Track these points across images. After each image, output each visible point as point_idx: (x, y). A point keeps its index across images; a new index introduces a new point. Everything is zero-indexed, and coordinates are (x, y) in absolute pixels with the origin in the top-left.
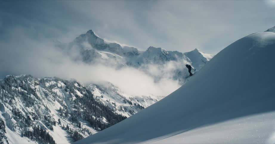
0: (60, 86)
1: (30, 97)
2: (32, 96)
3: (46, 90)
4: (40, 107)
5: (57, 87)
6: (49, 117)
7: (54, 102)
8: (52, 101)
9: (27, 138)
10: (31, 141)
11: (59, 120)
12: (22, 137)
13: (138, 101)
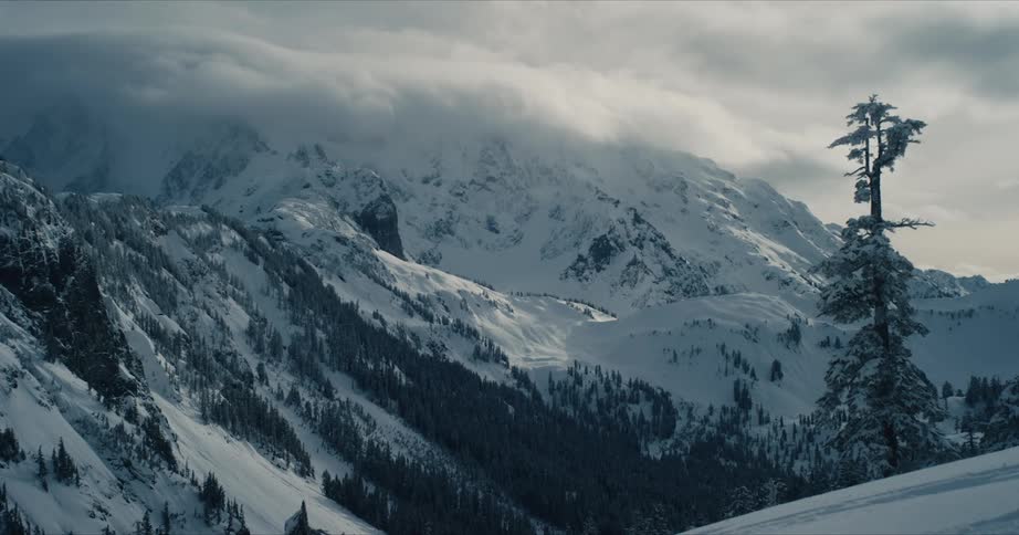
0: (231, 241)
1: (159, 278)
2: (165, 274)
3: (195, 257)
4: (197, 315)
5: (219, 246)
6: (230, 354)
7: (225, 302)
8: (218, 295)
9: (219, 428)
10: (233, 440)
11: (260, 368)
12: (206, 423)
13: (446, 308)
